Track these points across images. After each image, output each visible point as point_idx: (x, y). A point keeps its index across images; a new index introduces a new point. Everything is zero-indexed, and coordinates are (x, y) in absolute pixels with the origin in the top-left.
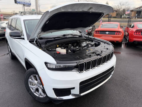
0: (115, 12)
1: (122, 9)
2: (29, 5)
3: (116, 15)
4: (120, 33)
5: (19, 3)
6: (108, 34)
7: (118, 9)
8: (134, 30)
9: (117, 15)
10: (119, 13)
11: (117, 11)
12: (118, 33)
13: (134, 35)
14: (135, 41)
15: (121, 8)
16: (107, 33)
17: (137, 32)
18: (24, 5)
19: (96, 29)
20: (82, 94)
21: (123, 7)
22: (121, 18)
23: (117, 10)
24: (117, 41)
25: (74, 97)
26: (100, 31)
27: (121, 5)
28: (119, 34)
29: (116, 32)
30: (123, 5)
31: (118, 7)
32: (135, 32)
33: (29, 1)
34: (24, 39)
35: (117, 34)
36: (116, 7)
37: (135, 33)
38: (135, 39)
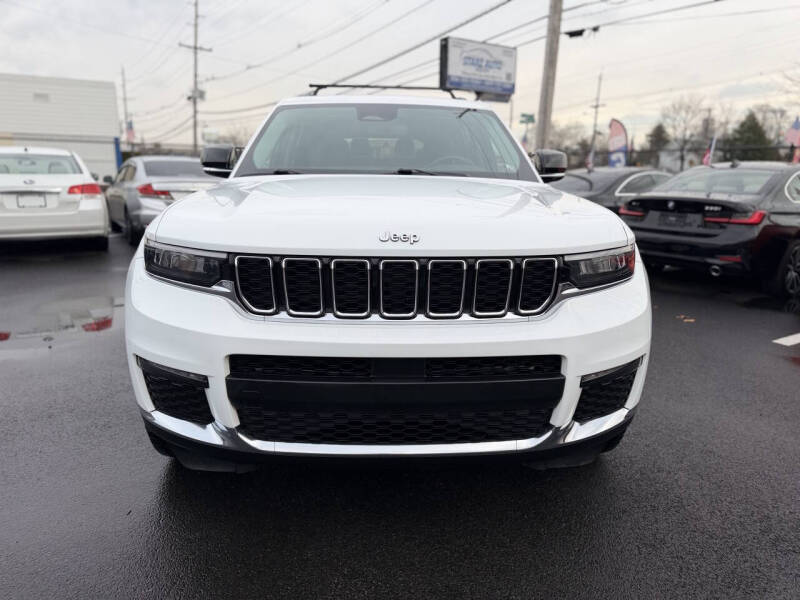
18: (478, 93)
33: (509, 77)
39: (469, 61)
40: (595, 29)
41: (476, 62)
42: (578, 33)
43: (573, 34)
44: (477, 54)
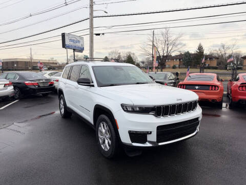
0: (214, 59)
1: (227, 55)
2: (81, 50)
3: (217, 65)
4: (217, 88)
5: (69, 47)
6: (198, 89)
7: (220, 54)
8: (238, 83)
9: (219, 64)
10: (223, 61)
11: (218, 58)
12: (213, 87)
13: (238, 90)
14: (241, 100)
15: (225, 54)
16: (197, 87)
17: (243, 86)
18: (74, 50)
19: (181, 83)
20: (160, 144)
21: (229, 52)
22: (226, 69)
23: (220, 56)
24: (213, 100)
25: (151, 145)
26: (186, 85)
27: (224, 48)
28: (215, 90)
29: (211, 87)
30: (228, 48)
31: (219, 52)
32: (240, 86)
33: (82, 45)
34: (93, 86)
35: (212, 90)
36: (215, 52)
37: (241, 88)
38: (240, 97)
39: (71, 40)
40: (103, 34)
41: (73, 41)
42: (99, 35)
43: (97, 35)
44: (73, 38)
